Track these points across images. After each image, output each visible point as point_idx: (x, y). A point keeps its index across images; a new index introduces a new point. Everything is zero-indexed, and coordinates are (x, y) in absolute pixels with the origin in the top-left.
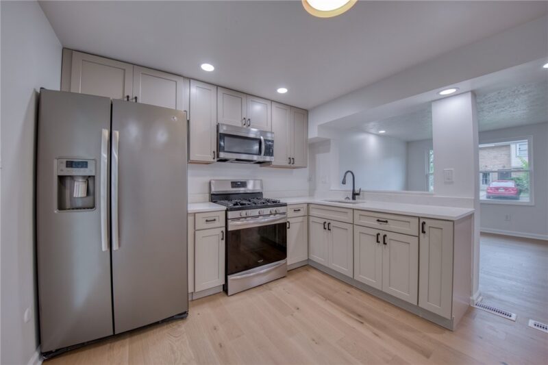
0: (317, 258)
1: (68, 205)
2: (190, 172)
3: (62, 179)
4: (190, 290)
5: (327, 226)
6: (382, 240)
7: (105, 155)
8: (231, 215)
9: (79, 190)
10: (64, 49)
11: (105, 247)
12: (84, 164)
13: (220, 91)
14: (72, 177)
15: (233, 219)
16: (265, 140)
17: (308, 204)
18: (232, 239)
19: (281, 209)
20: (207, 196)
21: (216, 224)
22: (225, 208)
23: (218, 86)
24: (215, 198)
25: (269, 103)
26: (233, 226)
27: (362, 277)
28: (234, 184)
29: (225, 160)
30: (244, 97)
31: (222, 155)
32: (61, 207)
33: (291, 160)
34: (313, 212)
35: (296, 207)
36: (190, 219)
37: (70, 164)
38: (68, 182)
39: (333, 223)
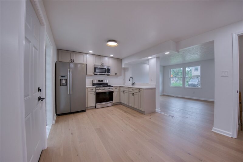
0: (121, 101)
1: (62, 85)
2: (87, 78)
3: (60, 79)
4: (87, 106)
5: (124, 92)
6: (133, 94)
7: (69, 74)
8: (97, 88)
9: (64, 82)
10: (57, 49)
11: (69, 94)
12: (64, 77)
13: (95, 56)
14: (62, 79)
15: (98, 90)
16: (108, 69)
17: (120, 87)
18: (97, 94)
19: (111, 88)
20: (92, 84)
21: (93, 91)
22: (95, 87)
23: (94, 55)
24: (94, 84)
25: (109, 58)
26: (97, 91)
27: (130, 105)
28: (99, 81)
29: (96, 74)
30: (102, 57)
31: (95, 73)
32: (60, 85)
33: (116, 74)
34: (121, 89)
35: (116, 87)
36: (87, 89)
37: (62, 77)
38: (62, 80)
39: (125, 91)
